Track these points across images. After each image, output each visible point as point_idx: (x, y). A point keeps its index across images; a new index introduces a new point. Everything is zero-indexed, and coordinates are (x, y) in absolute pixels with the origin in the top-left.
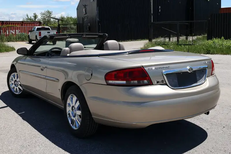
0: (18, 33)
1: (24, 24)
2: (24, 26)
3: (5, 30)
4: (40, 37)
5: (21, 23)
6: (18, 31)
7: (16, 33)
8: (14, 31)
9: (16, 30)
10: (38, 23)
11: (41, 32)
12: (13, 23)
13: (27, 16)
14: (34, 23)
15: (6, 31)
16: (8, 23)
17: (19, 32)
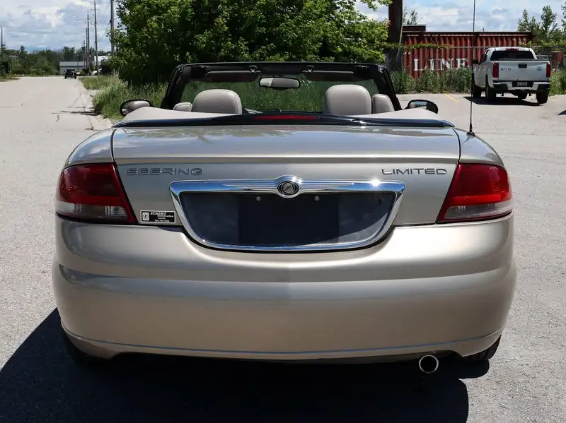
0: (461, 66)
1: (479, 42)
2: (482, 45)
3: (427, 56)
4: (496, 79)
5: (470, 38)
6: (462, 62)
7: (456, 66)
8: (449, 63)
9: (456, 57)
10: (522, 38)
11: (498, 64)
12: (450, 38)
13: (525, 15)
14: (512, 38)
15: (429, 63)
16: (434, 38)
17: (464, 64)
